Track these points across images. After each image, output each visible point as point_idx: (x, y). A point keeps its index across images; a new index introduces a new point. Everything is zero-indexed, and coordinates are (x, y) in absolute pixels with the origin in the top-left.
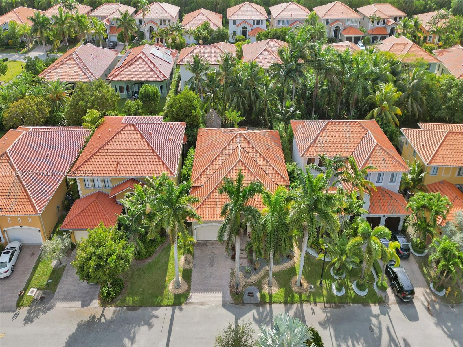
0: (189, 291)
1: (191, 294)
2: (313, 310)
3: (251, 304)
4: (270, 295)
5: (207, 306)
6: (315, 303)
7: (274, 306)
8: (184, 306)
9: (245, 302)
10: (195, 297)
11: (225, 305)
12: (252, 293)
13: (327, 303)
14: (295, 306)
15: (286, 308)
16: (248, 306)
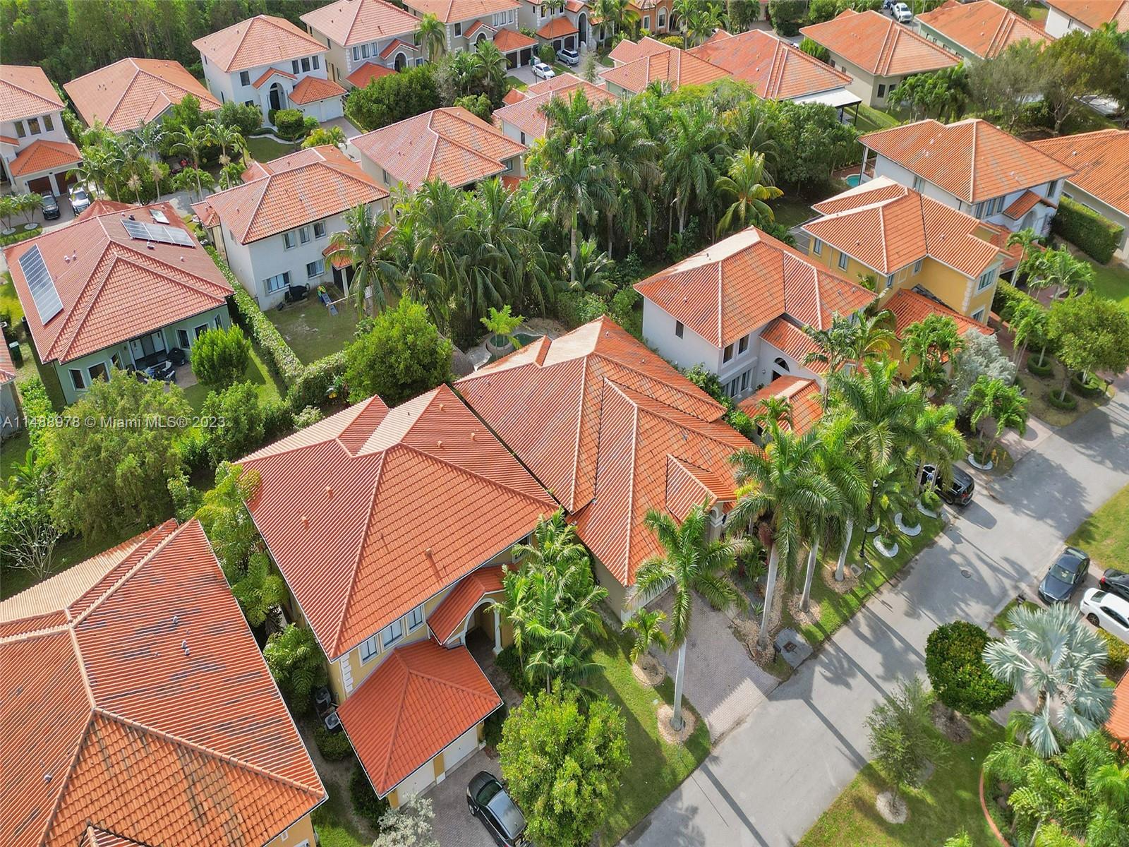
0: (698, 719)
1: (706, 721)
2: (883, 602)
3: (804, 660)
4: (817, 625)
5: (750, 720)
6: (877, 589)
7: (835, 638)
8: (716, 752)
9: (795, 665)
10: (717, 720)
11: (771, 695)
12: (789, 644)
13: (891, 578)
14: (859, 615)
15: (852, 630)
16: (803, 668)
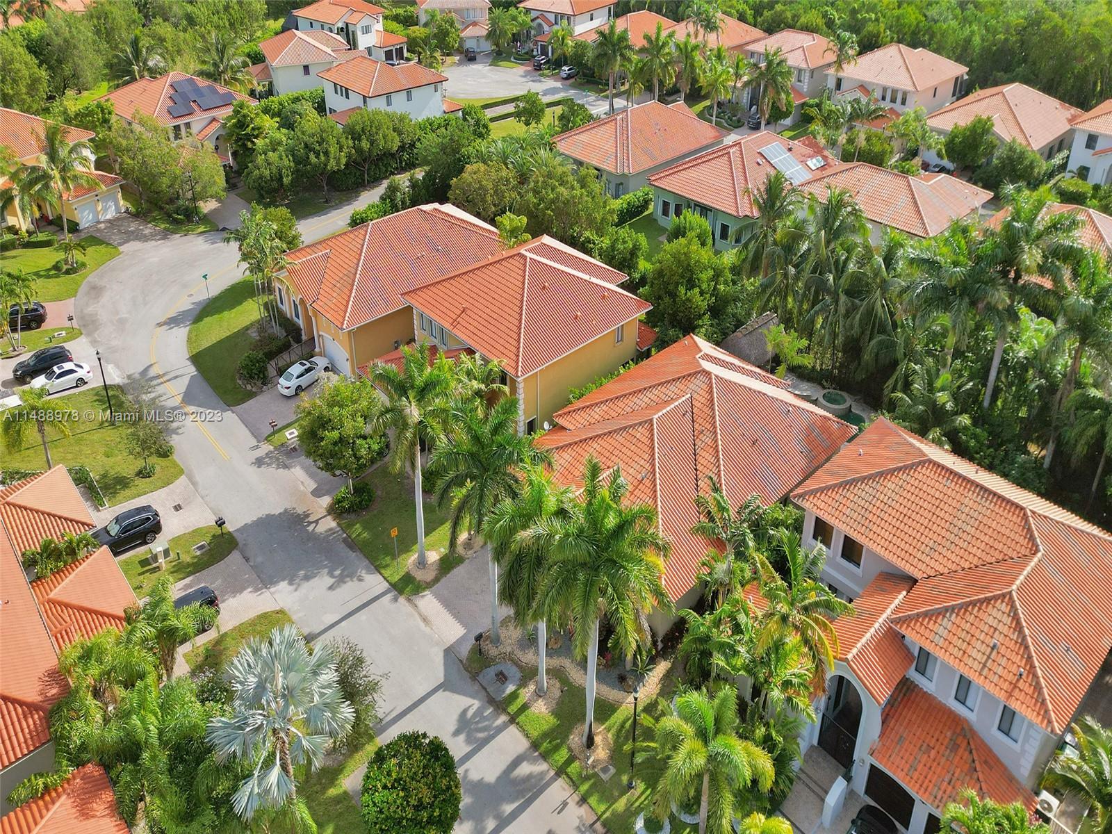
0: (429, 585)
1: (427, 592)
2: (565, 804)
3: (485, 689)
4: (525, 707)
6: (583, 800)
7: (513, 729)
8: (402, 600)
10: (428, 602)
11: (449, 652)
12: (506, 679)
13: (604, 825)
14: (543, 766)
15: (525, 753)
